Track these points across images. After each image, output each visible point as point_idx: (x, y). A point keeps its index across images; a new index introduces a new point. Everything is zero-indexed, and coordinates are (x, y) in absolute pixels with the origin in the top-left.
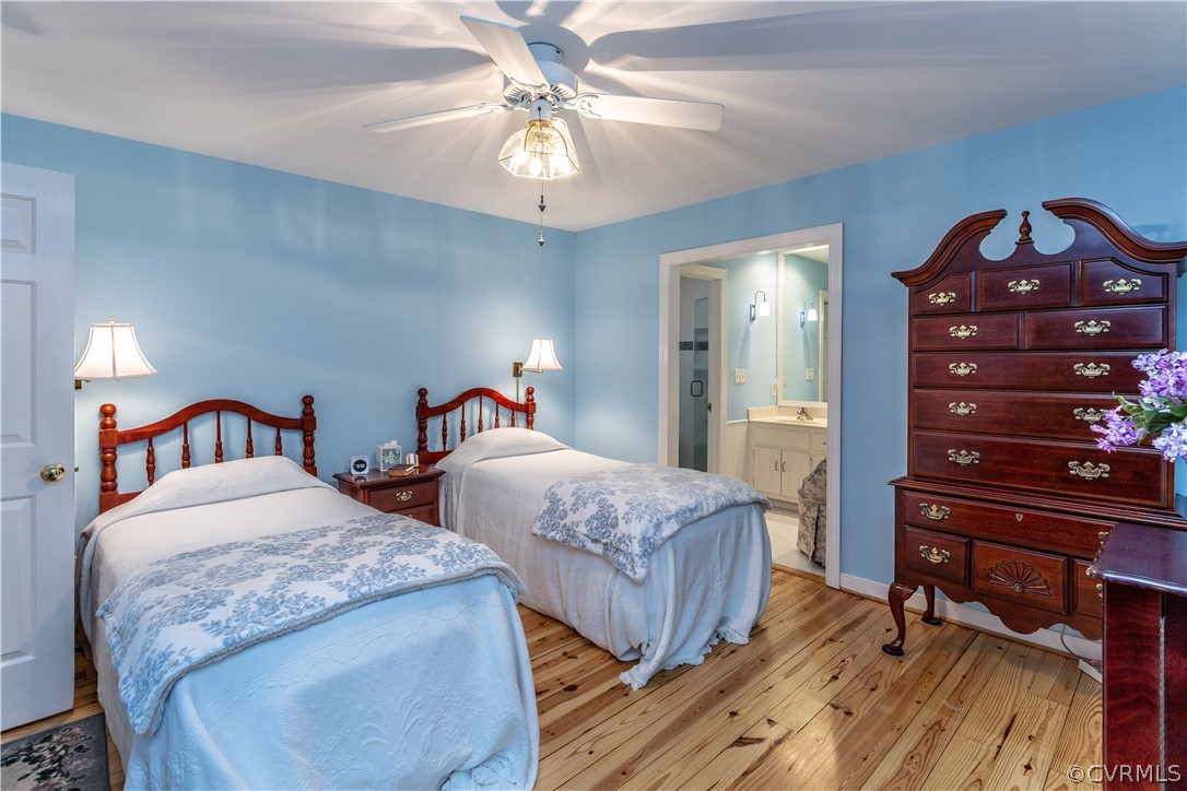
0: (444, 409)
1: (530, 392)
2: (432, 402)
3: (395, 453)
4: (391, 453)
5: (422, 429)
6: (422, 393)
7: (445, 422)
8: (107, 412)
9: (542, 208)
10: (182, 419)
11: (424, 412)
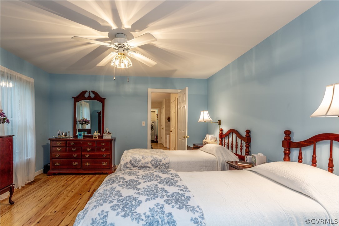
0: (301, 145)
4: (254, 158)
7: (300, 153)
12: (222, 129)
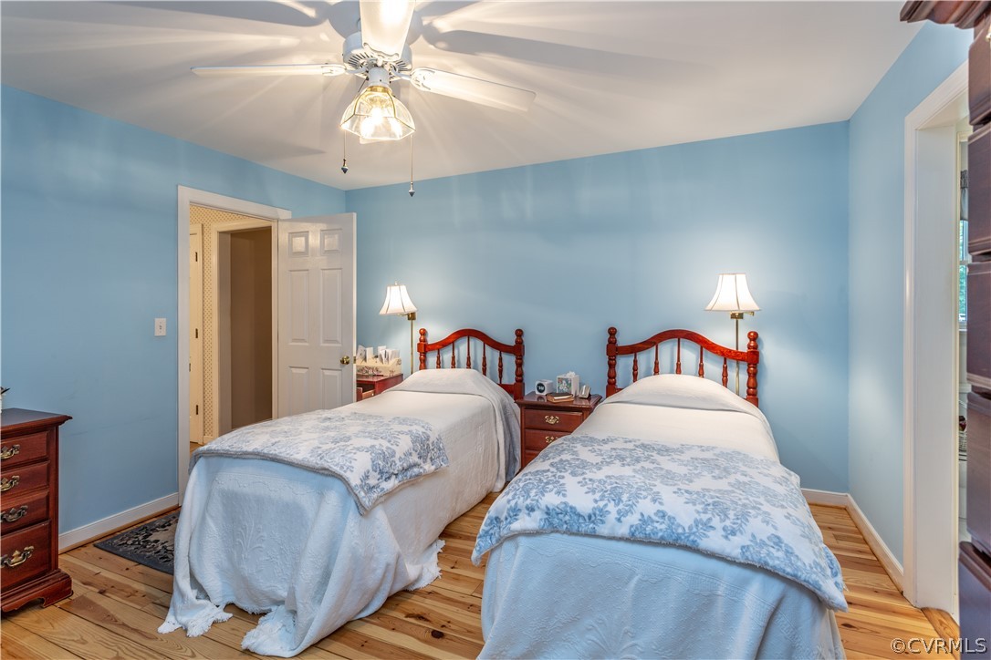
0: (634, 350)
1: (754, 337)
2: (623, 341)
3: (567, 382)
4: (564, 382)
5: (612, 366)
6: (612, 332)
7: (635, 362)
8: (423, 333)
9: (345, 171)
10: (451, 340)
11: (614, 350)
12: (424, 330)
